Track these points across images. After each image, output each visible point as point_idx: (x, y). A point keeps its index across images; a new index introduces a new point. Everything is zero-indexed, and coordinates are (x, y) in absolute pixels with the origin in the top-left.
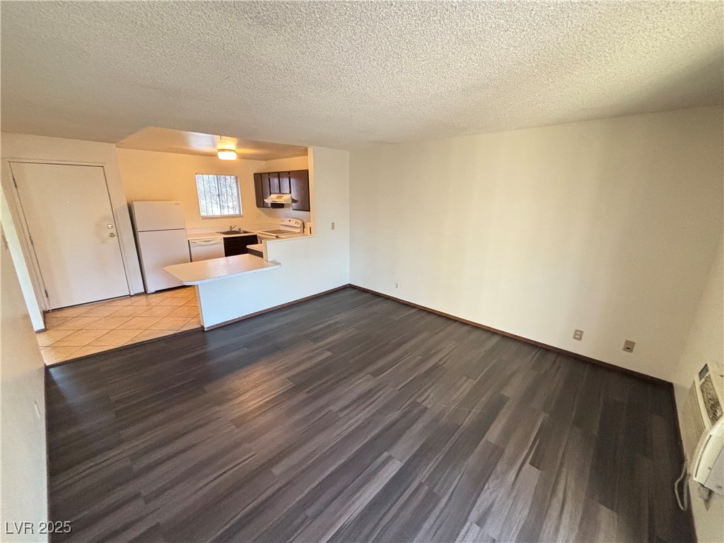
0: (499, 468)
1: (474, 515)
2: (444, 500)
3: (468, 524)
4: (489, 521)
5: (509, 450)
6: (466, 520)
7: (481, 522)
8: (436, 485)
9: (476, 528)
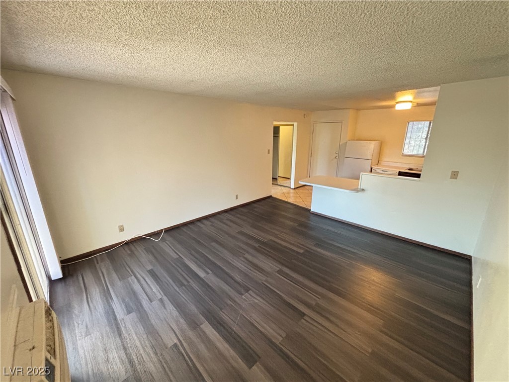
0: (182, 321)
1: (165, 298)
2: (178, 290)
3: (163, 295)
4: (159, 303)
5: (191, 334)
6: (165, 295)
7: (161, 300)
8: (186, 288)
9: (160, 297)
